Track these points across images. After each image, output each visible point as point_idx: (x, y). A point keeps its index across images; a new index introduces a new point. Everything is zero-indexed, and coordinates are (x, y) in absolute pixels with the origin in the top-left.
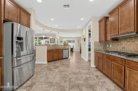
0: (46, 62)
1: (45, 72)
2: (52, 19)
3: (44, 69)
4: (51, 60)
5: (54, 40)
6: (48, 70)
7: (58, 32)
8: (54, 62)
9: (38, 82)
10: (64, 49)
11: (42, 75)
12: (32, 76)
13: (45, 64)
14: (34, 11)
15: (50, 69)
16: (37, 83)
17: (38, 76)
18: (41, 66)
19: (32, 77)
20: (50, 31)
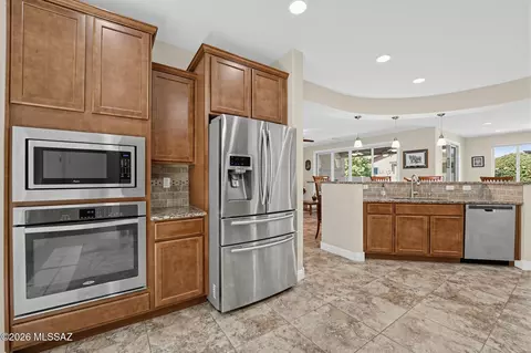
0: (360, 256)
1: (334, 297)
2: (384, 59)
3: (338, 281)
4: (385, 249)
5: (422, 155)
6: (352, 294)
7: (435, 115)
8: (398, 265)
9: (289, 324)
10: (473, 206)
11: (316, 303)
12: (287, 290)
13: (351, 263)
14: (300, 56)
15: (363, 292)
16: (285, 327)
17: (303, 302)
18: (334, 267)
19: (284, 297)
20: (388, 117)
